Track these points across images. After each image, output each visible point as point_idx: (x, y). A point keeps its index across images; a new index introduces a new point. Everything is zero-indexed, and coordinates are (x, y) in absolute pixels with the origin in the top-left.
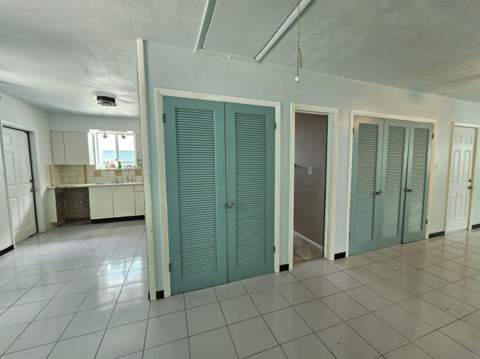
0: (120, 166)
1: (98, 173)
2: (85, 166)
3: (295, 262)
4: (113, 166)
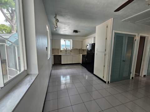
1: (61, 51)
2: (58, 49)
3: (135, 77)
4: (65, 49)
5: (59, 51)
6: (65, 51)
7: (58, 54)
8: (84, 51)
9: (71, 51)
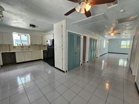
0: (23, 45)
2: (9, 45)
3: (83, 63)
4: (20, 45)
7: (10, 50)
8: (45, 47)
9: (29, 47)
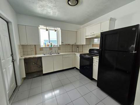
0: (51, 46)
1: (42, 49)
2: (35, 45)
4: (48, 45)
5: (38, 50)
6: (50, 48)
7: (36, 54)
8: (78, 47)
9: (59, 48)
